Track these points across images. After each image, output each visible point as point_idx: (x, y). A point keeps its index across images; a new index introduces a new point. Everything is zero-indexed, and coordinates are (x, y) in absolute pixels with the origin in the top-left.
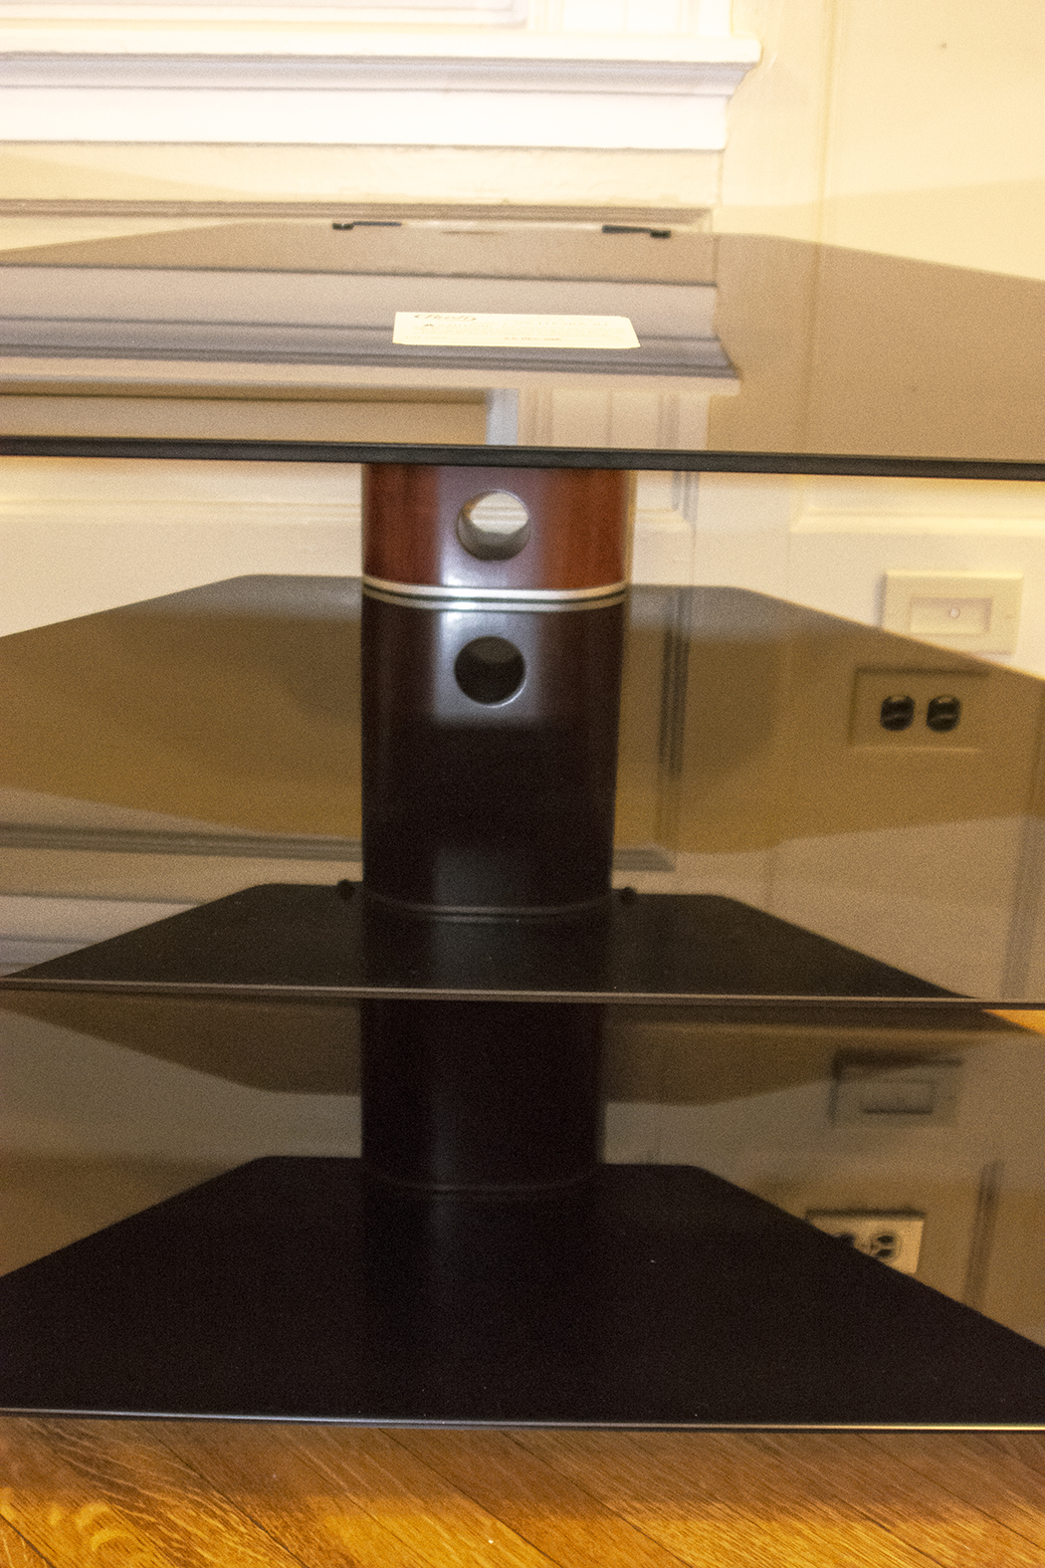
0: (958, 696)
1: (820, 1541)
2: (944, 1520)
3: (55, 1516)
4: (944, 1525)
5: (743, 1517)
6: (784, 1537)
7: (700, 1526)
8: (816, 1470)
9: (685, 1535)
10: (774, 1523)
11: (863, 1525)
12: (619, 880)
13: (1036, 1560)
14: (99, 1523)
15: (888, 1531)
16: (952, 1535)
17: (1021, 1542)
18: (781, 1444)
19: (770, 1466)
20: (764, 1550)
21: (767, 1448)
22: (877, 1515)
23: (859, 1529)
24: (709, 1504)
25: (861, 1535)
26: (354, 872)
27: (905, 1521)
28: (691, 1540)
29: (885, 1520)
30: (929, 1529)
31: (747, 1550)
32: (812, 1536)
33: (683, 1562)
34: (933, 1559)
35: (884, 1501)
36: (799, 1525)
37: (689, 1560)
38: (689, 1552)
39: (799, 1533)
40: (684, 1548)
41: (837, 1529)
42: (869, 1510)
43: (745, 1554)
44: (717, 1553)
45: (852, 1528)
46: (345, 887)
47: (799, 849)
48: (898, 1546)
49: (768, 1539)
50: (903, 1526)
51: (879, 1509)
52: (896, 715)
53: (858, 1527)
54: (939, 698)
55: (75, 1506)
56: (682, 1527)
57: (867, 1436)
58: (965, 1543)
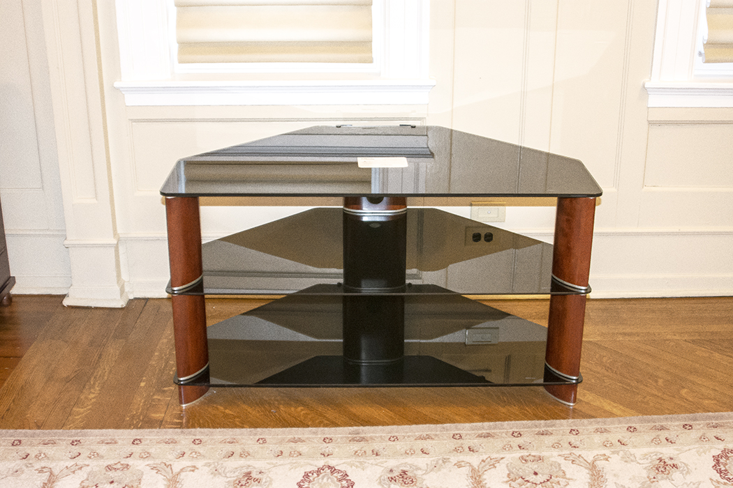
0: (492, 233)
3: (293, 409)
12: (408, 281)
14: (302, 410)
17: (494, 410)
26: (341, 281)
46: (339, 284)
52: (477, 237)
54: (486, 234)
55: (296, 408)
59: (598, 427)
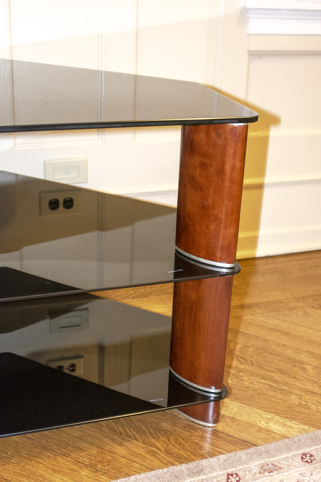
0: (72, 197)
1: (47, 464)
2: (85, 451)
4: (85, 452)
5: (22, 461)
6: (36, 465)
7: (9, 467)
8: (44, 442)
9: (4, 470)
10: (32, 461)
11: (61, 457)
13: (113, 458)
15: (68, 457)
16: (87, 455)
17: (109, 453)
18: (33, 436)
19: (30, 443)
20: (30, 470)
21: (29, 438)
22: (64, 452)
23: (59, 459)
24: (11, 459)
25: (60, 460)
27: (73, 453)
28: (6, 471)
29: (67, 454)
30: (81, 454)
31: (24, 471)
32: (45, 463)
33: (4, 479)
34: (82, 463)
35: (66, 448)
36: (40, 460)
37: (6, 478)
38: (6, 475)
39: (41, 463)
40: (4, 474)
41: (52, 460)
42: (62, 452)
43: (23, 473)
44: (15, 474)
45: (57, 458)
47: (27, 250)
48: (71, 461)
49: (31, 467)
50: (72, 455)
51: (65, 451)
52: (54, 205)
53: (59, 457)
54: (67, 198)
56: (3, 468)
57: (60, 429)
58: (92, 457)
59: (263, 461)
